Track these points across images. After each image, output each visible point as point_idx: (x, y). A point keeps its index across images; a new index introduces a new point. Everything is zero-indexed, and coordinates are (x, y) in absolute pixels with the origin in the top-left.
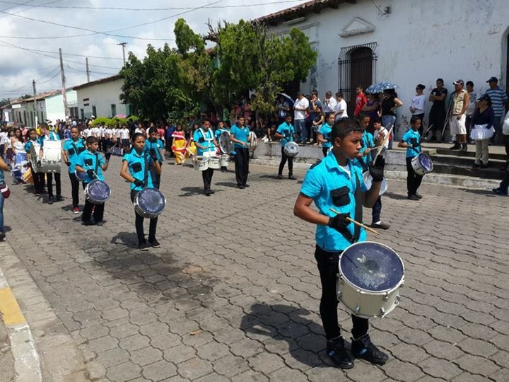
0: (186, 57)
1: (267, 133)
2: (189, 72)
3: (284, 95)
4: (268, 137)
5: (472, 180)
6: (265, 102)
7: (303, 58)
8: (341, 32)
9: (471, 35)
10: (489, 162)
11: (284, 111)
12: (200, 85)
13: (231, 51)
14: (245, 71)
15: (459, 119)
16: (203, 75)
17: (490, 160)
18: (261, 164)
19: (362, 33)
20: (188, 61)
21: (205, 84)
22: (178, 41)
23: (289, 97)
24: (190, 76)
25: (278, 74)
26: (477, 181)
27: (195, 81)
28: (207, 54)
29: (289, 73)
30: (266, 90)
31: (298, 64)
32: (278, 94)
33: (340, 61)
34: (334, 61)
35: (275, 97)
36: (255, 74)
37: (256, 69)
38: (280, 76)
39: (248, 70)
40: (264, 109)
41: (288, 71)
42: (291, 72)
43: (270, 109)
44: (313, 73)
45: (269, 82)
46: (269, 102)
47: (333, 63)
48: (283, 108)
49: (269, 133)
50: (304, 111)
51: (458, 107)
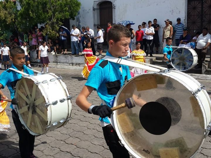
1: (54, 49)
2: (1, 12)
3: (64, 27)
4: (54, 52)
6: (52, 31)
7: (73, 5)
11: (64, 36)
12: (9, 20)
14: (38, 12)
16: (10, 14)
21: (12, 19)
23: (67, 28)
25: (60, 14)
27: (6, 18)
28: (12, 2)
29: (66, 14)
30: (53, 23)
31: (71, 9)
32: (59, 27)
33: (94, 9)
34: (90, 9)
35: (58, 28)
36: (45, 14)
37: (45, 11)
38: (61, 16)
39: (40, 11)
40: (52, 35)
41: (65, 12)
42: (67, 13)
43: (55, 35)
44: (78, 14)
45: (54, 18)
46: (55, 31)
47: (90, 10)
48: (63, 34)
49: (55, 49)
50: (77, 36)
51: (167, 34)
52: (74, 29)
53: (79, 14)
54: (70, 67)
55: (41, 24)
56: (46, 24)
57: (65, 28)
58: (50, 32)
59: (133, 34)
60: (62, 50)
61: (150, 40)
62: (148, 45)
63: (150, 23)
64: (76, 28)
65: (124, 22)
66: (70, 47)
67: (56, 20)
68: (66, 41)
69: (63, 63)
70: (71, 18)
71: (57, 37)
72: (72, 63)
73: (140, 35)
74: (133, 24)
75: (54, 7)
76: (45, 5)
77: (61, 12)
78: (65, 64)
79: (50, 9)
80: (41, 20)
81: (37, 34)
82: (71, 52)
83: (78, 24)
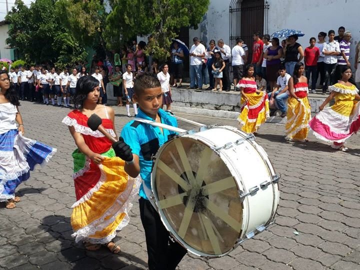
2: (80, 16)
3: (179, 41)
6: (161, 47)
11: (178, 57)
12: (92, 30)
14: (138, 16)
16: (94, 19)
21: (96, 28)
23: (184, 44)
24: (81, 20)
25: (173, 19)
27: (87, 25)
30: (162, 35)
31: (192, 11)
32: (172, 40)
33: (231, 10)
34: (224, 9)
35: (170, 43)
36: (149, 20)
37: (150, 15)
38: (176, 22)
39: (142, 15)
40: (160, 54)
41: (183, 17)
42: (186, 18)
43: (165, 55)
44: (204, 20)
45: (164, 27)
46: (164, 48)
47: (224, 11)
48: (177, 54)
50: (200, 57)
52: (196, 45)
53: (205, 18)
54: (187, 108)
55: (141, 36)
56: (151, 37)
57: (181, 42)
58: (156, 50)
59: (300, 54)
60: (175, 80)
61: (330, 64)
62: (327, 73)
63: (333, 34)
64: (200, 42)
65: (284, 32)
66: (188, 76)
67: (167, 30)
68: (183, 65)
69: (175, 101)
70: (192, 26)
71: (168, 57)
72: (190, 103)
73: (313, 55)
74: (302, 35)
75: (164, 8)
76: (149, 4)
77: (175, 15)
78: (179, 103)
79: (158, 11)
80: (143, 29)
81: (135, 53)
82: (189, 84)
83: (202, 37)
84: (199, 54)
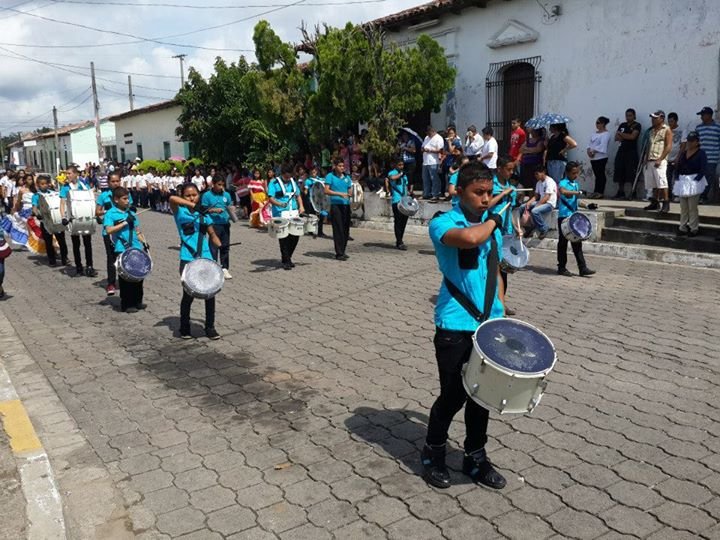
0: (269, 75)
1: (384, 184)
2: (274, 96)
3: (409, 130)
4: (385, 190)
5: (675, 254)
6: (381, 140)
7: (436, 77)
8: (490, 41)
9: (675, 47)
10: (700, 228)
11: (408, 153)
12: (290, 116)
13: (334, 66)
14: (352, 96)
15: (657, 166)
16: (293, 101)
17: (700, 225)
18: (374, 228)
19: (520, 43)
20: (272, 81)
21: (297, 114)
22: (259, 52)
23: (415, 134)
24: (276, 104)
25: (401, 100)
26: (682, 254)
27: (283, 110)
28: (299, 70)
29: (416, 99)
31: (428, 88)
32: (400, 129)
33: (488, 83)
34: (479, 83)
35: (395, 134)
36: (368, 100)
37: (369, 93)
38: (404, 103)
39: (358, 95)
40: (380, 150)
41: (414, 95)
42: (419, 97)
43: (388, 151)
44: (449, 99)
45: (387, 111)
46: (387, 141)
47: (479, 85)
48: (407, 149)
49: (387, 184)
50: (436, 153)
51: (656, 150)
52: (431, 137)
53: (451, 95)
54: (416, 227)
58: (375, 144)
67: (392, 116)
70: (430, 108)
71: (392, 154)
77: (403, 94)
84: (434, 149)
